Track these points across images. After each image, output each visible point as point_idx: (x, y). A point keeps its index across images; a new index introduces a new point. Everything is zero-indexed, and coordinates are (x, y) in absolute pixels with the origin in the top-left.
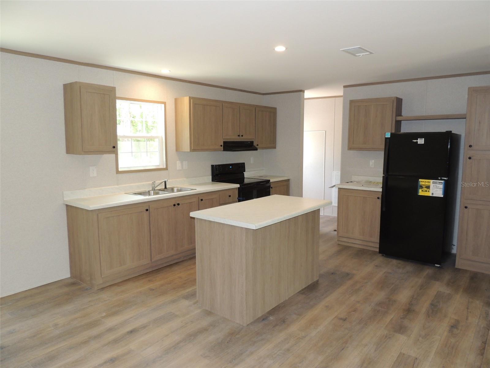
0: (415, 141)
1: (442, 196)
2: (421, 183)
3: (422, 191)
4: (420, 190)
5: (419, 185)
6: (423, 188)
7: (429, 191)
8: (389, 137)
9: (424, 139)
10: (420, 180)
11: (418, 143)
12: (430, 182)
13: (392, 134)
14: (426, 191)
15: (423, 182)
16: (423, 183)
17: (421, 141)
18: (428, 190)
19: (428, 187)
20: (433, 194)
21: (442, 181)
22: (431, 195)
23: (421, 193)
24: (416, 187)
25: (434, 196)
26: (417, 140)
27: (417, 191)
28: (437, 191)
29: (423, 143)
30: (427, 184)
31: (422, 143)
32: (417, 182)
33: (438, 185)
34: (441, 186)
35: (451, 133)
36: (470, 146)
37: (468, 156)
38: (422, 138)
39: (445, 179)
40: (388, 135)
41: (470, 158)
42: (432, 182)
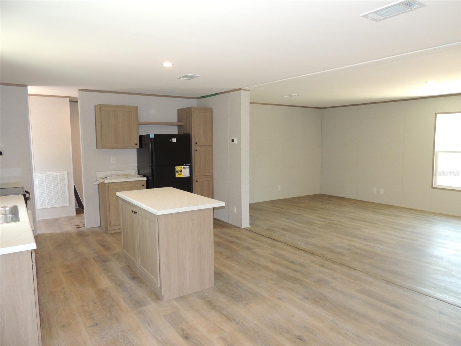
0: (170, 140)
1: (189, 176)
2: (177, 169)
3: (178, 174)
4: (177, 174)
5: (176, 171)
6: (178, 172)
7: (182, 174)
8: (153, 137)
9: (176, 139)
10: (176, 167)
11: (173, 142)
13: (155, 135)
14: (180, 174)
15: (178, 168)
16: (178, 169)
17: (174, 140)
19: (181, 171)
20: (184, 175)
21: (188, 166)
22: (183, 176)
23: (178, 176)
24: (174, 172)
25: (185, 176)
26: (172, 139)
27: (175, 175)
28: (186, 173)
29: (176, 142)
30: (180, 169)
32: (174, 169)
33: (186, 169)
34: (188, 169)
35: (189, 135)
36: (196, 143)
37: (195, 149)
38: (174, 138)
39: (189, 164)
40: (152, 136)
41: (196, 150)
42: (183, 168)
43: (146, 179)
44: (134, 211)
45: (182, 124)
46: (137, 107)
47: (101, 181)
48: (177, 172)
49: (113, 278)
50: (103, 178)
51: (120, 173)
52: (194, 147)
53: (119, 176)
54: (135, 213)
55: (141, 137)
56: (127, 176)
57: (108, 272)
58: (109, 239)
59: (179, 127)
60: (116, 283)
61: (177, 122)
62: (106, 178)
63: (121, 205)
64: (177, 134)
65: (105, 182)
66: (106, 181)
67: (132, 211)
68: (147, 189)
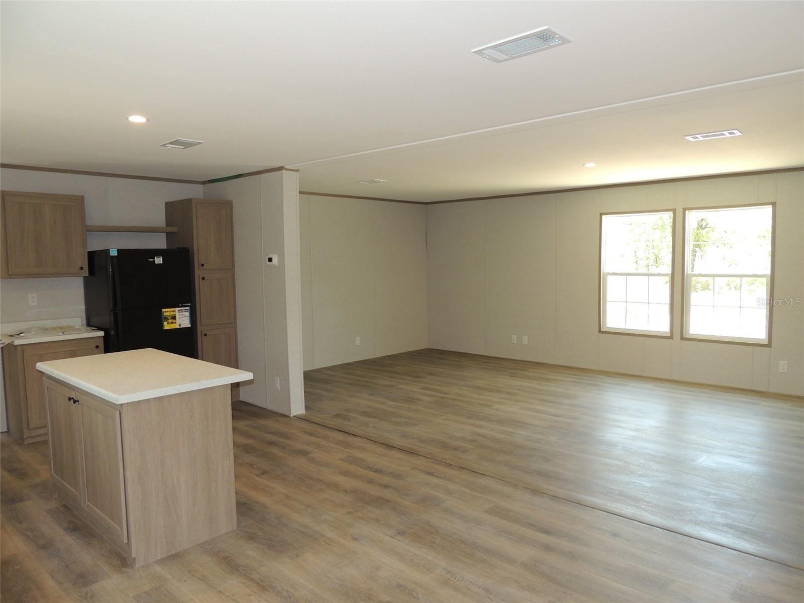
0: (151, 260)
1: (190, 326)
2: (165, 314)
3: (168, 323)
4: (165, 323)
5: (163, 317)
6: (168, 319)
7: (175, 323)
8: (116, 255)
9: (161, 257)
10: (163, 310)
11: (156, 263)
12: (175, 311)
13: (118, 250)
14: (173, 323)
15: (167, 312)
16: (168, 314)
17: (159, 260)
18: (174, 321)
19: (174, 318)
20: (180, 325)
21: (188, 308)
22: (178, 327)
23: (167, 326)
24: (160, 319)
25: (181, 327)
26: (154, 258)
27: (162, 325)
28: (183, 320)
29: (162, 263)
30: (172, 313)
31: (160, 263)
32: (160, 313)
33: (184, 313)
34: (187, 314)
35: (188, 249)
36: (203, 265)
37: (201, 277)
38: (159, 255)
39: (190, 304)
40: (114, 253)
41: (203, 279)
42: (177, 311)
43: (103, 335)
44: (73, 398)
45: (174, 229)
46: (83, 197)
47: (7, 341)
48: (166, 319)
49: (29, 534)
50: (11, 336)
51: (48, 323)
52: (198, 272)
53: (45, 330)
54: (75, 402)
55: (92, 256)
56: (63, 330)
57: (20, 523)
58: (26, 456)
59: (169, 235)
60: (37, 544)
61: (165, 226)
62: (19, 334)
63: (47, 388)
64: (166, 248)
65: (15, 344)
66: (17, 342)
67: (70, 399)
68: (105, 353)
